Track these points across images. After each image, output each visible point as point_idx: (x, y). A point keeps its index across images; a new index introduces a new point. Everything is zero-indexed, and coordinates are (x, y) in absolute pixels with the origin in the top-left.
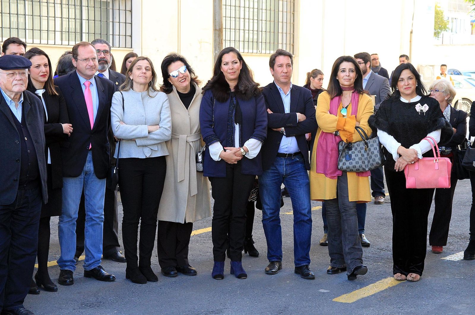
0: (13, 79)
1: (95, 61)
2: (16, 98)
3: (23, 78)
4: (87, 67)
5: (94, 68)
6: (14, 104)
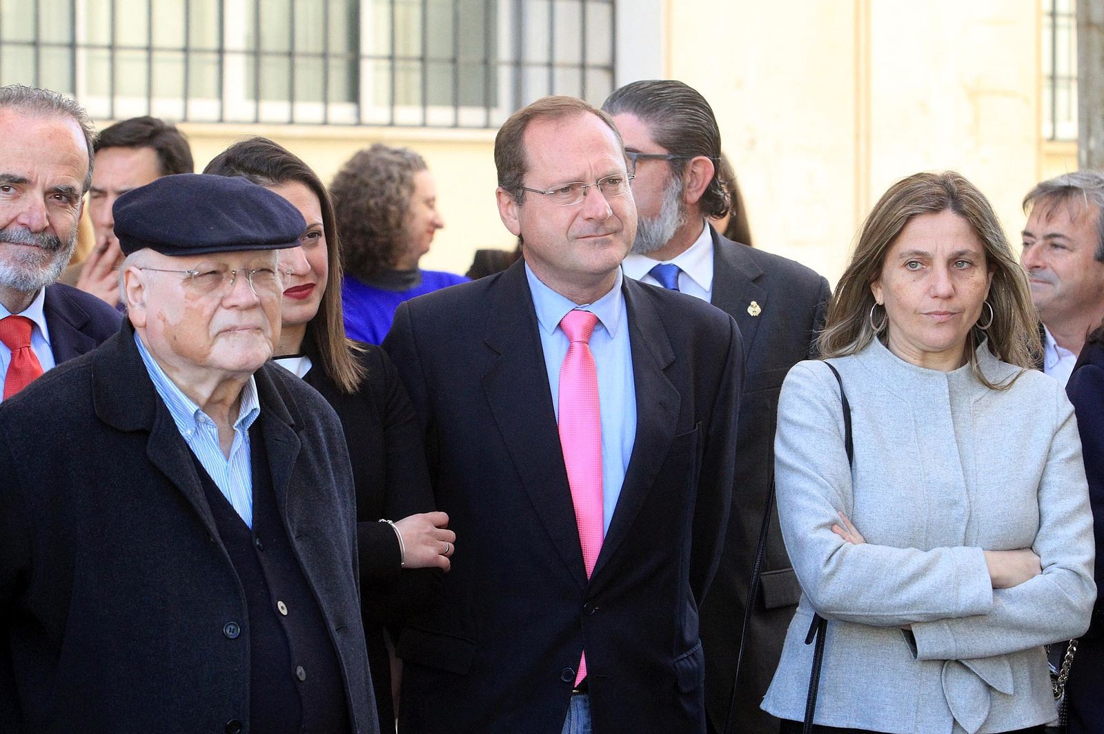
0: (217, 302)
1: (616, 192)
2: (222, 401)
3: (267, 294)
4: (575, 230)
5: (615, 232)
6: (212, 430)
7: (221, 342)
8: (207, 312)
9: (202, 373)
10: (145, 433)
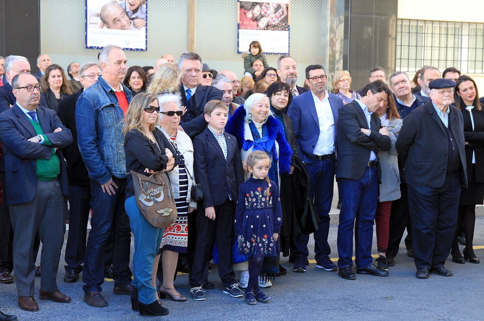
2: (444, 110)
3: (450, 94)
6: (442, 114)
7: (444, 101)
8: (442, 97)
9: (441, 106)
10: (433, 114)
